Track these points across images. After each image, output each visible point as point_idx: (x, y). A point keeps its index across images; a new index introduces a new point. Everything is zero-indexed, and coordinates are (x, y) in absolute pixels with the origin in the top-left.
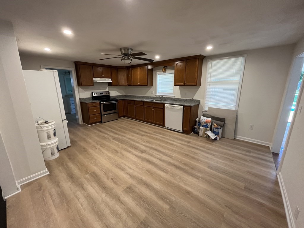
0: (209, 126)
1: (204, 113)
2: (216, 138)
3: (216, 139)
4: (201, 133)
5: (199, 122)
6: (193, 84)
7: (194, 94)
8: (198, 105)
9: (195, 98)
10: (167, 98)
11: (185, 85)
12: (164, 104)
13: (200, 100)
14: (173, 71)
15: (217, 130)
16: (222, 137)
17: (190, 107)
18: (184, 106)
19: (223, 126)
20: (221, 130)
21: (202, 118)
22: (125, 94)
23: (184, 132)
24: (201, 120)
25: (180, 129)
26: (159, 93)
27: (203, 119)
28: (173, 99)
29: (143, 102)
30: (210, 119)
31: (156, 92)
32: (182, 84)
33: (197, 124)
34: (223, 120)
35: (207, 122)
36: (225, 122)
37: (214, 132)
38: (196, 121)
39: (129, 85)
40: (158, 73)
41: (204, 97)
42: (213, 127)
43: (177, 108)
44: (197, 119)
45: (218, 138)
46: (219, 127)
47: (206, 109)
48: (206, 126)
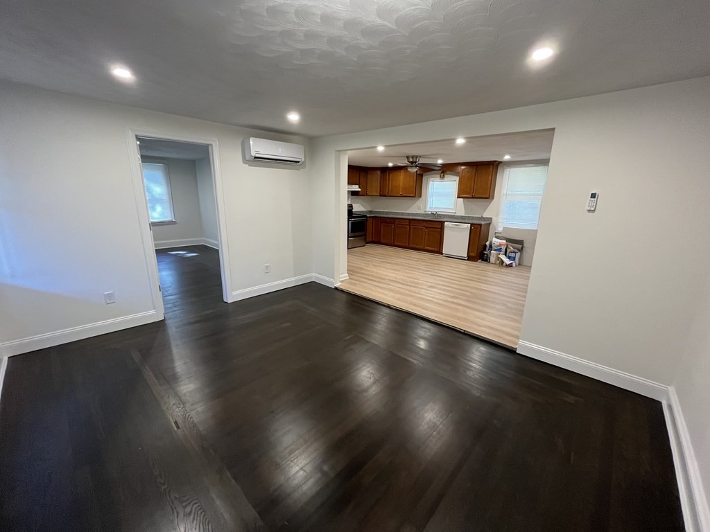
0: (504, 250)
1: (497, 235)
2: (512, 263)
3: (510, 265)
4: (493, 259)
5: (491, 246)
6: (485, 196)
7: (485, 210)
8: (490, 224)
9: (486, 215)
10: (444, 215)
11: (473, 198)
12: (442, 223)
13: (491, 218)
14: (457, 178)
15: (513, 255)
16: (519, 264)
17: (480, 225)
18: (472, 225)
19: (521, 250)
20: (518, 255)
21: (494, 239)
22: (370, 209)
23: (470, 258)
24: (493, 242)
25: (465, 255)
26: (430, 208)
27: (496, 241)
28: (453, 217)
29: (409, 219)
30: (505, 241)
31: (425, 207)
32: (469, 196)
33: (487, 249)
34: (521, 242)
35: (500, 245)
36: (525, 245)
37: (509, 258)
38: (486, 246)
39: (381, 196)
40: (432, 179)
41: (497, 215)
42: (508, 250)
43: (461, 227)
44: (488, 243)
45: (514, 265)
46: (516, 251)
47: (500, 229)
48: (500, 250)
